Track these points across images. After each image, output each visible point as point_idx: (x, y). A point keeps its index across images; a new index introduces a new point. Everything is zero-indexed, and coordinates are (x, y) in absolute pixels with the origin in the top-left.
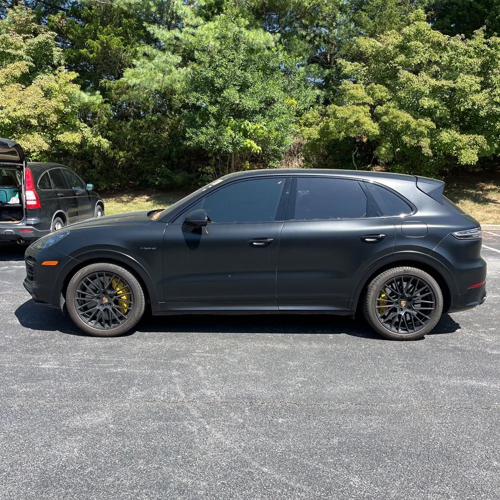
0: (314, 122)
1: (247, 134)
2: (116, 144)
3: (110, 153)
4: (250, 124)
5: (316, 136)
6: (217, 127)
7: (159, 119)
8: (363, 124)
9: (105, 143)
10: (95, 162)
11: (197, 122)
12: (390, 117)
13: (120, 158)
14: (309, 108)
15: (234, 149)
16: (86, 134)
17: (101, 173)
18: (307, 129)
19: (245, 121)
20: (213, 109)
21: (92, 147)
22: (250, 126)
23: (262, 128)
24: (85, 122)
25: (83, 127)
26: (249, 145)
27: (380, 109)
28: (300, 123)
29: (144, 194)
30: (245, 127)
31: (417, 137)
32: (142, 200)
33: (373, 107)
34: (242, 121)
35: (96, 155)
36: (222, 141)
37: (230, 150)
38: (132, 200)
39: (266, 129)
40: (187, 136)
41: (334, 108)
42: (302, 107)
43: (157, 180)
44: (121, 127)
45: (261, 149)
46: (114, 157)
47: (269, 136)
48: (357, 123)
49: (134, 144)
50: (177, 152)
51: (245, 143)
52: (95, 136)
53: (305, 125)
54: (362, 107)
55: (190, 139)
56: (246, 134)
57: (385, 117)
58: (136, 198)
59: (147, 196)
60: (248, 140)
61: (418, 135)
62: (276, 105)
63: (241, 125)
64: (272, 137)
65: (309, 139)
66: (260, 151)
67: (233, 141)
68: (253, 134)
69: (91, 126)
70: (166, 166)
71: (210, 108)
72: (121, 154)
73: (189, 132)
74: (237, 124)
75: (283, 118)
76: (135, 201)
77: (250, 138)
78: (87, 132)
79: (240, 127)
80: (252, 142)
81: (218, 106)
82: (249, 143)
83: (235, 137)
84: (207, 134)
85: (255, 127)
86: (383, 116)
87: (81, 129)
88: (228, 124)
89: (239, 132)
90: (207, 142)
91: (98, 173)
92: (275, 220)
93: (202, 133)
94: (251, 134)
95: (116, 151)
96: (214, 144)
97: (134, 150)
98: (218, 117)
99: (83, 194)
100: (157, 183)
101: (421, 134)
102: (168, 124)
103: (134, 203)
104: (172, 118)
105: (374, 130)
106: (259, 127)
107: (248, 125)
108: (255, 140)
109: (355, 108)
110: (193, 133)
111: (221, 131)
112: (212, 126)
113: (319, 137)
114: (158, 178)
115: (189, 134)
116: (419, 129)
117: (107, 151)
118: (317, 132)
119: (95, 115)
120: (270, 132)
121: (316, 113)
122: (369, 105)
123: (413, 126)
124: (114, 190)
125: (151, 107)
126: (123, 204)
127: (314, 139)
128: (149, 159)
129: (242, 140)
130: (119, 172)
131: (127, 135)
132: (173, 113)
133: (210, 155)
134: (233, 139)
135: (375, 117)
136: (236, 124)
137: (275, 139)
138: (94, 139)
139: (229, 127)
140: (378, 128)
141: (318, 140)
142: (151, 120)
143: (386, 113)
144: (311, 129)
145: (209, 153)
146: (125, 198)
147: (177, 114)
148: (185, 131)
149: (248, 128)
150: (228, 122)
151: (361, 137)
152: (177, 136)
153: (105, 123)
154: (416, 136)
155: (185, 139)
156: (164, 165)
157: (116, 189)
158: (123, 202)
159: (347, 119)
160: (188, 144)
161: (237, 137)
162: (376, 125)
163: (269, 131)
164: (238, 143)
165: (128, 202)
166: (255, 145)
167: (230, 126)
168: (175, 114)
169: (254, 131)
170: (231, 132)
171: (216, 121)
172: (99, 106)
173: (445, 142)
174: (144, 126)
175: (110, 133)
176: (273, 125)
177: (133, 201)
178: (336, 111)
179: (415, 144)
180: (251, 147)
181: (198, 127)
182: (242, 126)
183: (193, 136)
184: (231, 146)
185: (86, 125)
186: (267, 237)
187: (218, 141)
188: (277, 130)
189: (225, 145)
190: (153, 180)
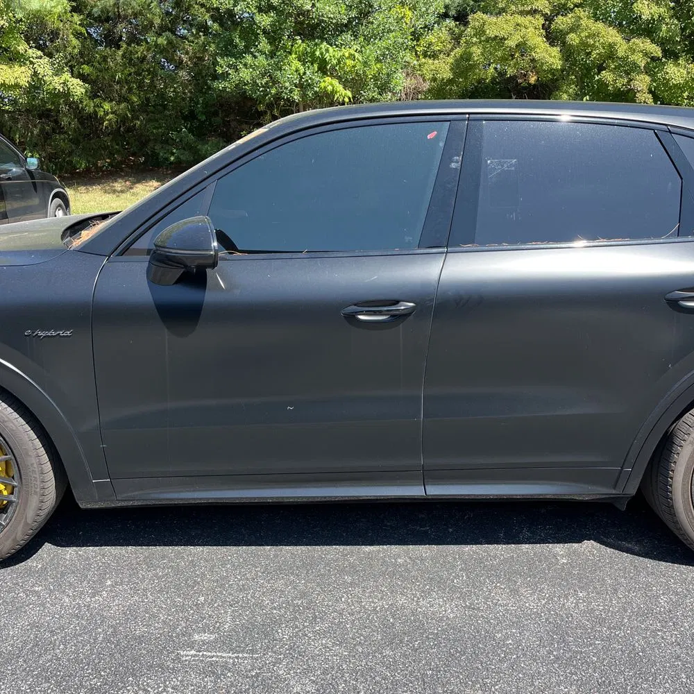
0: (440, 51)
1: (325, 67)
2: (97, 88)
3: (86, 105)
4: (331, 49)
5: (447, 74)
6: (272, 54)
7: (170, 43)
8: (532, 49)
9: (78, 88)
10: (65, 121)
11: (236, 46)
12: (583, 35)
13: (106, 113)
14: (433, 26)
15: (304, 96)
16: (39, 69)
17: (75, 142)
18: (431, 61)
19: (322, 43)
20: (265, 20)
21: (55, 95)
22: (331, 53)
23: (352, 57)
24: (39, 48)
25: (34, 56)
26: (330, 88)
27: (562, 22)
28: (416, 51)
29: (152, 178)
30: (322, 54)
31: (628, 74)
32: (148, 188)
33: (549, 19)
34: (316, 45)
35: (65, 108)
36: (281, 80)
37: (295, 97)
38: (131, 188)
39: (360, 59)
40: (220, 71)
41: (482, 19)
42: (420, 24)
43: (173, 154)
44: (105, 59)
45: (351, 96)
46: (96, 113)
47: (364, 72)
48: (522, 47)
49: (130, 90)
50: (206, 105)
51: (322, 85)
52: (58, 72)
53: (425, 56)
54: (529, 17)
55: (225, 76)
56: (323, 68)
57: (572, 35)
58: (137, 185)
59: (158, 182)
60: (328, 79)
61: (629, 69)
62: (376, 15)
63: (316, 50)
64: (370, 74)
65: (434, 80)
66: (349, 98)
67: (300, 81)
68: (337, 68)
69: (50, 55)
70: (190, 131)
71: (258, 18)
72: (107, 106)
73: (223, 65)
74: (309, 50)
75: (388, 39)
76: (134, 190)
77: (332, 76)
78: (44, 66)
79: (313, 53)
80: (335, 82)
81: (272, 15)
82: (330, 83)
83: (305, 73)
84: (254, 68)
85: (341, 54)
86: (568, 33)
87: (31, 59)
88: (291, 50)
89: (312, 64)
90: (255, 84)
91: (70, 140)
92: (419, 247)
93: (245, 65)
94: (333, 68)
95: (97, 101)
96: (266, 86)
97: (130, 99)
98: (273, 36)
99: (18, 177)
100: (172, 159)
101: (634, 67)
102: (187, 53)
103: (133, 194)
104: (193, 42)
105: (551, 60)
106: (347, 55)
107: (327, 51)
108: (339, 78)
109: (520, 19)
110: (229, 66)
111: (279, 62)
112: (262, 52)
113: (452, 77)
114: (175, 151)
115: (222, 67)
116: (632, 58)
117: (81, 102)
118: (447, 68)
119: (55, 34)
120: (365, 64)
121: (444, 34)
122: (543, 15)
123: (621, 53)
124: (103, 172)
125: (157, 21)
126: (115, 196)
127: (443, 79)
128: (158, 116)
129: (318, 79)
130: (107, 140)
131: (116, 71)
132: (194, 31)
133: (262, 108)
134: (301, 78)
135: (553, 37)
136: (306, 49)
137: (375, 78)
138: (56, 78)
139: (294, 56)
140: (558, 55)
141: (450, 81)
142: (156, 45)
143: (573, 29)
144: (436, 61)
145: (260, 103)
146: (118, 186)
147: (201, 34)
148: (215, 63)
149: (327, 56)
150: (292, 46)
151: (525, 75)
152: (203, 75)
153: (76, 51)
154: (625, 71)
155: (216, 77)
156: (186, 128)
157: (107, 171)
158: (114, 191)
159: (504, 39)
160: (221, 86)
161: (308, 72)
162: (555, 51)
163: (366, 62)
164: (309, 85)
165: (122, 192)
166: (340, 88)
167: (296, 54)
168: (197, 33)
169: (339, 62)
170: (296, 64)
171: (271, 44)
172: (60, 16)
173: (675, 82)
174: (146, 56)
175: (86, 69)
176: (372, 51)
177: (132, 191)
178: (484, 24)
179: (623, 85)
180: (334, 92)
181: (239, 55)
182: (318, 53)
183: (230, 72)
184: (297, 89)
185: (40, 53)
186: (396, 297)
187: (274, 81)
188: (378, 60)
189: (286, 88)
190: (165, 153)
